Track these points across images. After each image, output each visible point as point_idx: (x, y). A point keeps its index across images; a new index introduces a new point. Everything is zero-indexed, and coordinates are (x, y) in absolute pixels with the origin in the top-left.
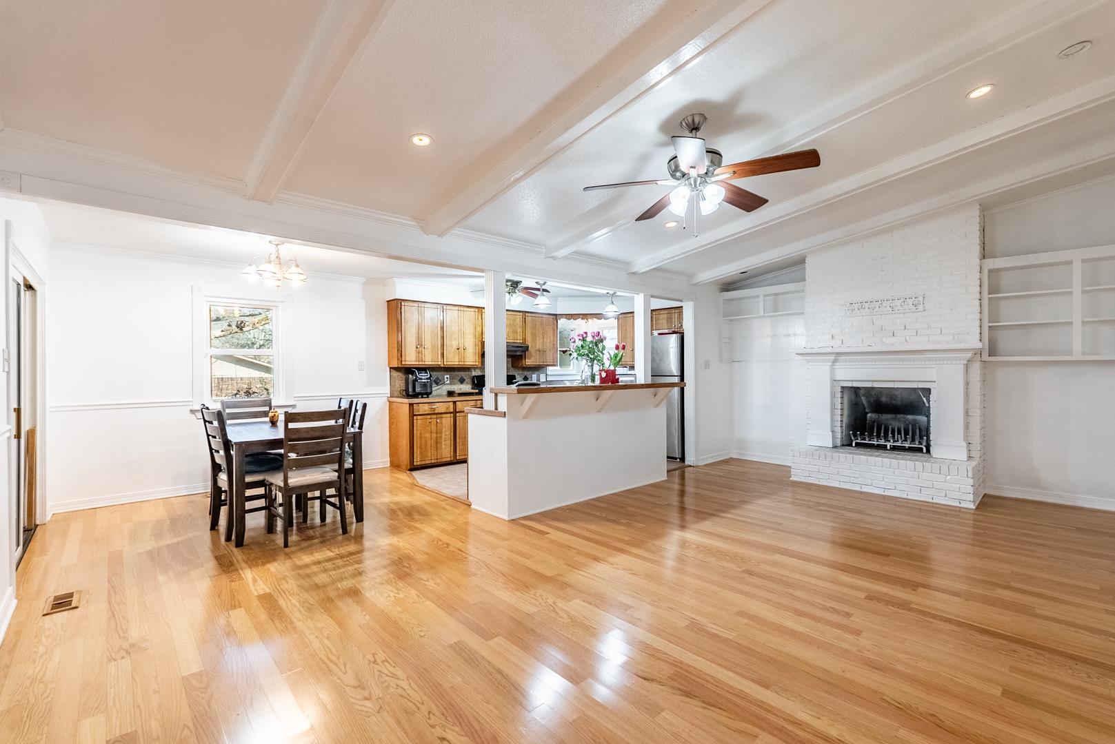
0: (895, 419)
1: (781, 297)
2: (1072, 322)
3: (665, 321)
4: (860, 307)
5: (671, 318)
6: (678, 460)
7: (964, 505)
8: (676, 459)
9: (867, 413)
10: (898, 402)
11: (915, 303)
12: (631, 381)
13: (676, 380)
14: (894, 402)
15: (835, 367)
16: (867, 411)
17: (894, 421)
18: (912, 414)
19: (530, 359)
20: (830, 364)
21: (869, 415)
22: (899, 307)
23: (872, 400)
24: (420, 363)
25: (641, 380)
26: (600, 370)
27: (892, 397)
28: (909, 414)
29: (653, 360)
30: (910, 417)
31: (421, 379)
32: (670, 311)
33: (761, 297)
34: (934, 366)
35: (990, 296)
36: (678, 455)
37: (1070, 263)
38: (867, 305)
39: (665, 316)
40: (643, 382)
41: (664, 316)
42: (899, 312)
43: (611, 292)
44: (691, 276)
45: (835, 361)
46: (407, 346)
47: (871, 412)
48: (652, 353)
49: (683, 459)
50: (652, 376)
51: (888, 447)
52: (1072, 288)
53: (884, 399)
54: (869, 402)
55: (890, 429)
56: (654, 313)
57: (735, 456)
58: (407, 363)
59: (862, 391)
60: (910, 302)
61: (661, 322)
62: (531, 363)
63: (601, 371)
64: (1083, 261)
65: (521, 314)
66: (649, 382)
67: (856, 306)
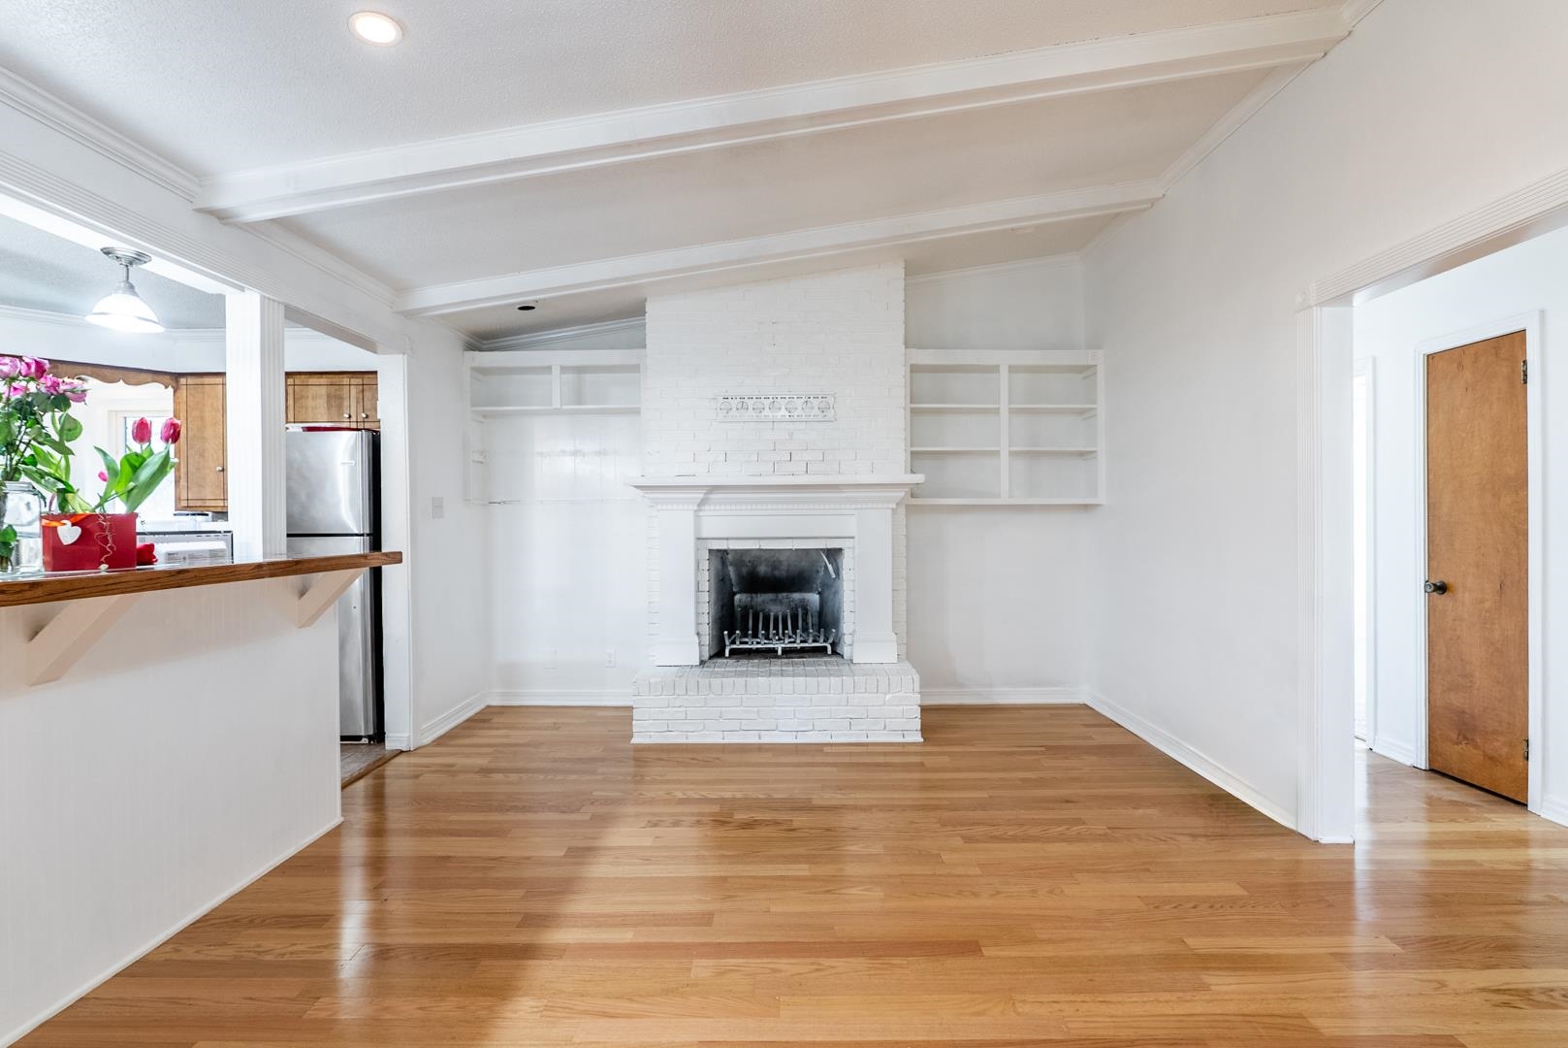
0: (774, 601)
1: (588, 377)
2: (999, 451)
3: (322, 402)
4: (740, 406)
5: (341, 398)
6: (365, 741)
7: (909, 739)
8: (359, 738)
9: (734, 594)
10: (782, 572)
11: (823, 406)
12: (214, 554)
13: (356, 547)
14: (776, 573)
15: (701, 514)
16: (735, 590)
17: (775, 605)
18: (800, 590)
20: (696, 508)
21: (737, 597)
22: (799, 412)
23: (744, 570)
25: (250, 550)
26: (50, 517)
27: (775, 565)
28: (795, 592)
29: (291, 495)
30: (796, 596)
32: (336, 379)
33: (556, 371)
34: (851, 512)
35: (913, 406)
36: (362, 727)
37: (995, 369)
38: (750, 403)
39: (323, 391)
40: (257, 557)
41: (318, 391)
42: (799, 419)
43: (125, 249)
44: (401, 289)
45: (702, 503)
47: (740, 592)
48: (288, 478)
49: (378, 736)
50: (289, 535)
51: (780, 652)
52: (999, 403)
53: (762, 569)
54: (740, 577)
55: (772, 618)
56: (291, 381)
57: (496, 702)
59: (730, 557)
60: (815, 403)
61: (310, 403)
63: (57, 518)
64: (1012, 369)
66: (281, 555)
67: (734, 403)
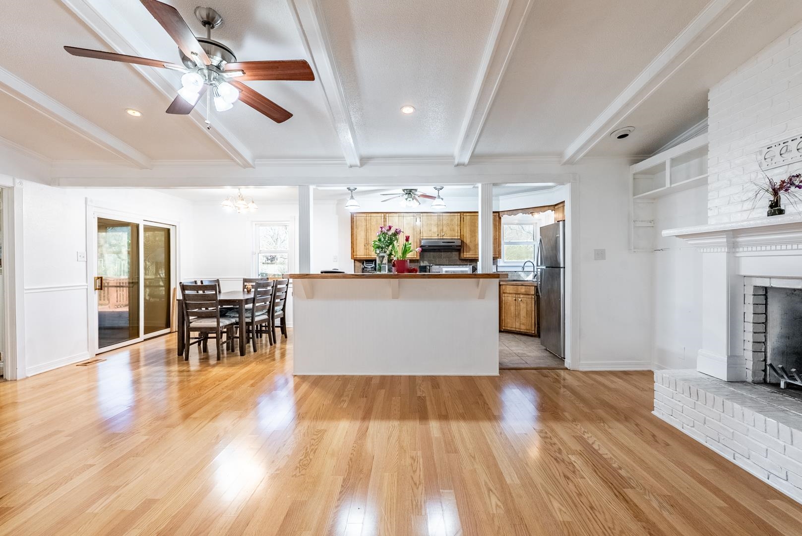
4: (784, 150)
15: (738, 255)
19: (469, 252)
24: (368, 256)
31: (367, 268)
33: (668, 163)
38: (794, 144)
46: (358, 244)
58: (357, 257)
62: (470, 256)
65: (459, 214)
